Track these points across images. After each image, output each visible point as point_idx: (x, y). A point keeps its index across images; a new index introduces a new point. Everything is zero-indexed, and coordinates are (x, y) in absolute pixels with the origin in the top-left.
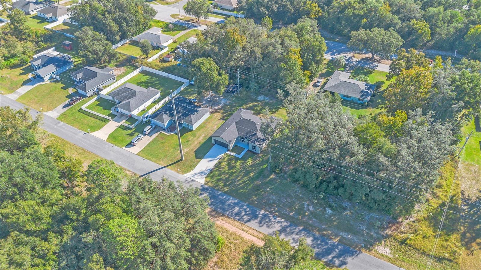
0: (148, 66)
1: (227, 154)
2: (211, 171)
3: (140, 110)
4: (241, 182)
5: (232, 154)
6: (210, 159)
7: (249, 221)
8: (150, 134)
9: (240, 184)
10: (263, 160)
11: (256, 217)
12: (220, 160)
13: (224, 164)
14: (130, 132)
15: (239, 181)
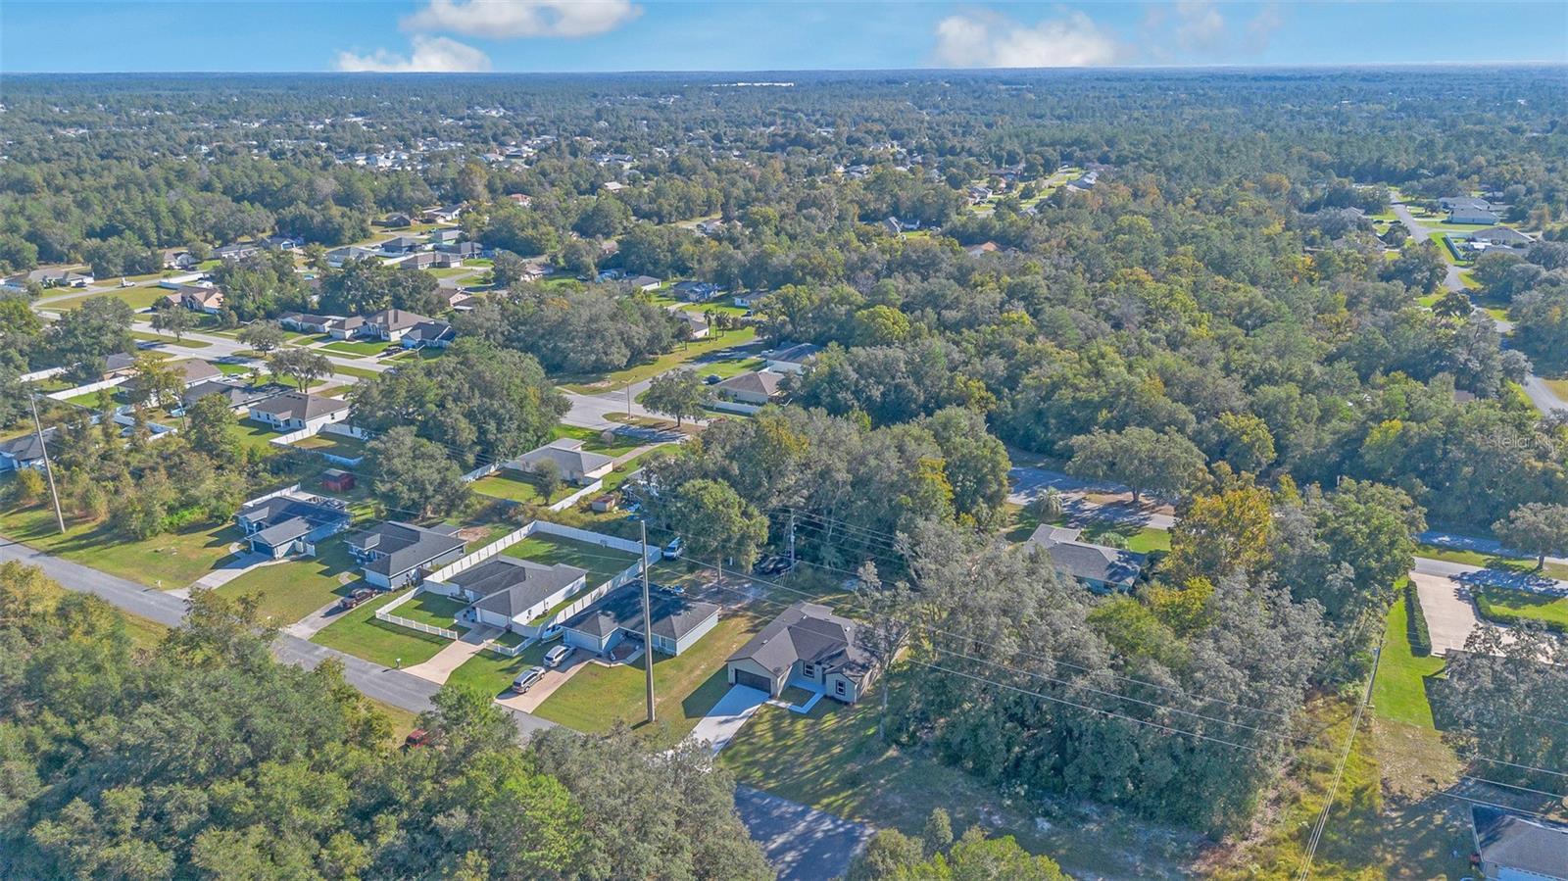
0: (551, 521)
1: (767, 706)
2: (729, 745)
3: (533, 617)
4: (809, 766)
5: (782, 704)
6: (724, 718)
8: (562, 667)
9: (806, 772)
10: (864, 717)
12: (751, 720)
13: (762, 728)
14: (507, 664)
15: (803, 764)
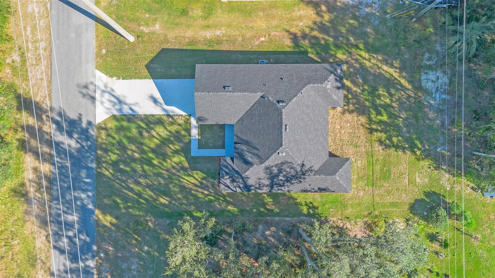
1: (187, 122)
2: (132, 118)
4: (137, 188)
5: (195, 132)
6: (158, 96)
7: (62, 252)
9: (131, 190)
10: (211, 201)
11: (74, 258)
12: (165, 118)
13: (161, 131)
15: (138, 183)
